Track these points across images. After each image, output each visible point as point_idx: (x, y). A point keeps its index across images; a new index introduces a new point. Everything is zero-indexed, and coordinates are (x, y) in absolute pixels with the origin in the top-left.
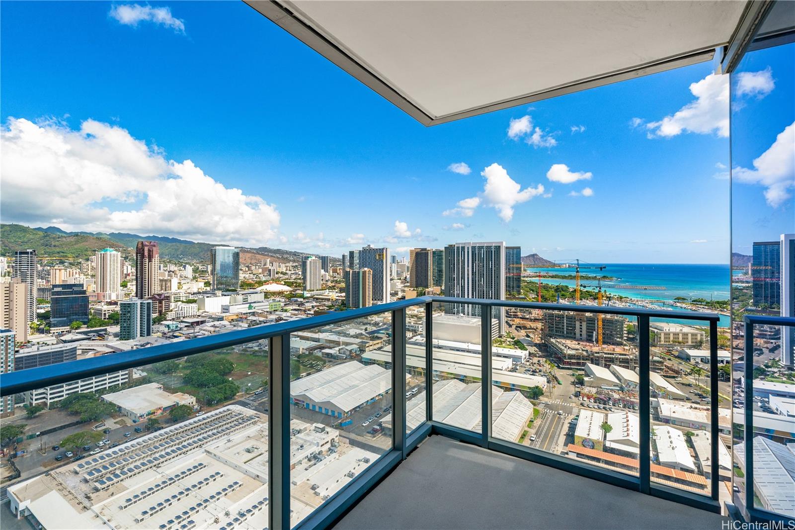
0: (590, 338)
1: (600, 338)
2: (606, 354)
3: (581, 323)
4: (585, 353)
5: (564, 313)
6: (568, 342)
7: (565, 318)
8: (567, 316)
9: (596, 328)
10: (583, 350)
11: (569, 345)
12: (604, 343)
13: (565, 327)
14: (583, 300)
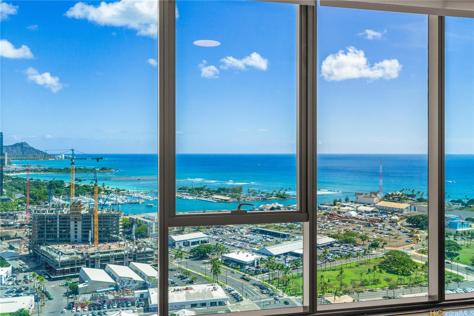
0: (86, 239)
1: (96, 237)
2: (101, 253)
3: (76, 222)
4: (80, 257)
5: (57, 214)
6: (61, 247)
7: (58, 219)
8: (60, 216)
9: (92, 226)
10: (78, 254)
11: (62, 251)
12: (100, 241)
13: (58, 230)
14: (80, 196)
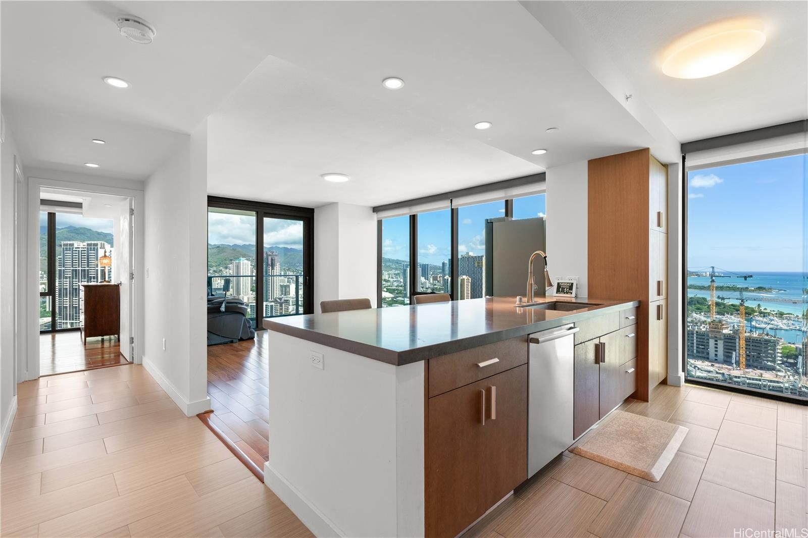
0: (728, 360)
1: (743, 360)
2: (750, 379)
3: (716, 341)
4: (720, 376)
5: (694, 329)
6: (699, 363)
7: (695, 335)
8: (697, 332)
9: (737, 348)
10: (717, 373)
11: (698, 366)
12: (748, 366)
13: (695, 345)
14: (726, 315)
